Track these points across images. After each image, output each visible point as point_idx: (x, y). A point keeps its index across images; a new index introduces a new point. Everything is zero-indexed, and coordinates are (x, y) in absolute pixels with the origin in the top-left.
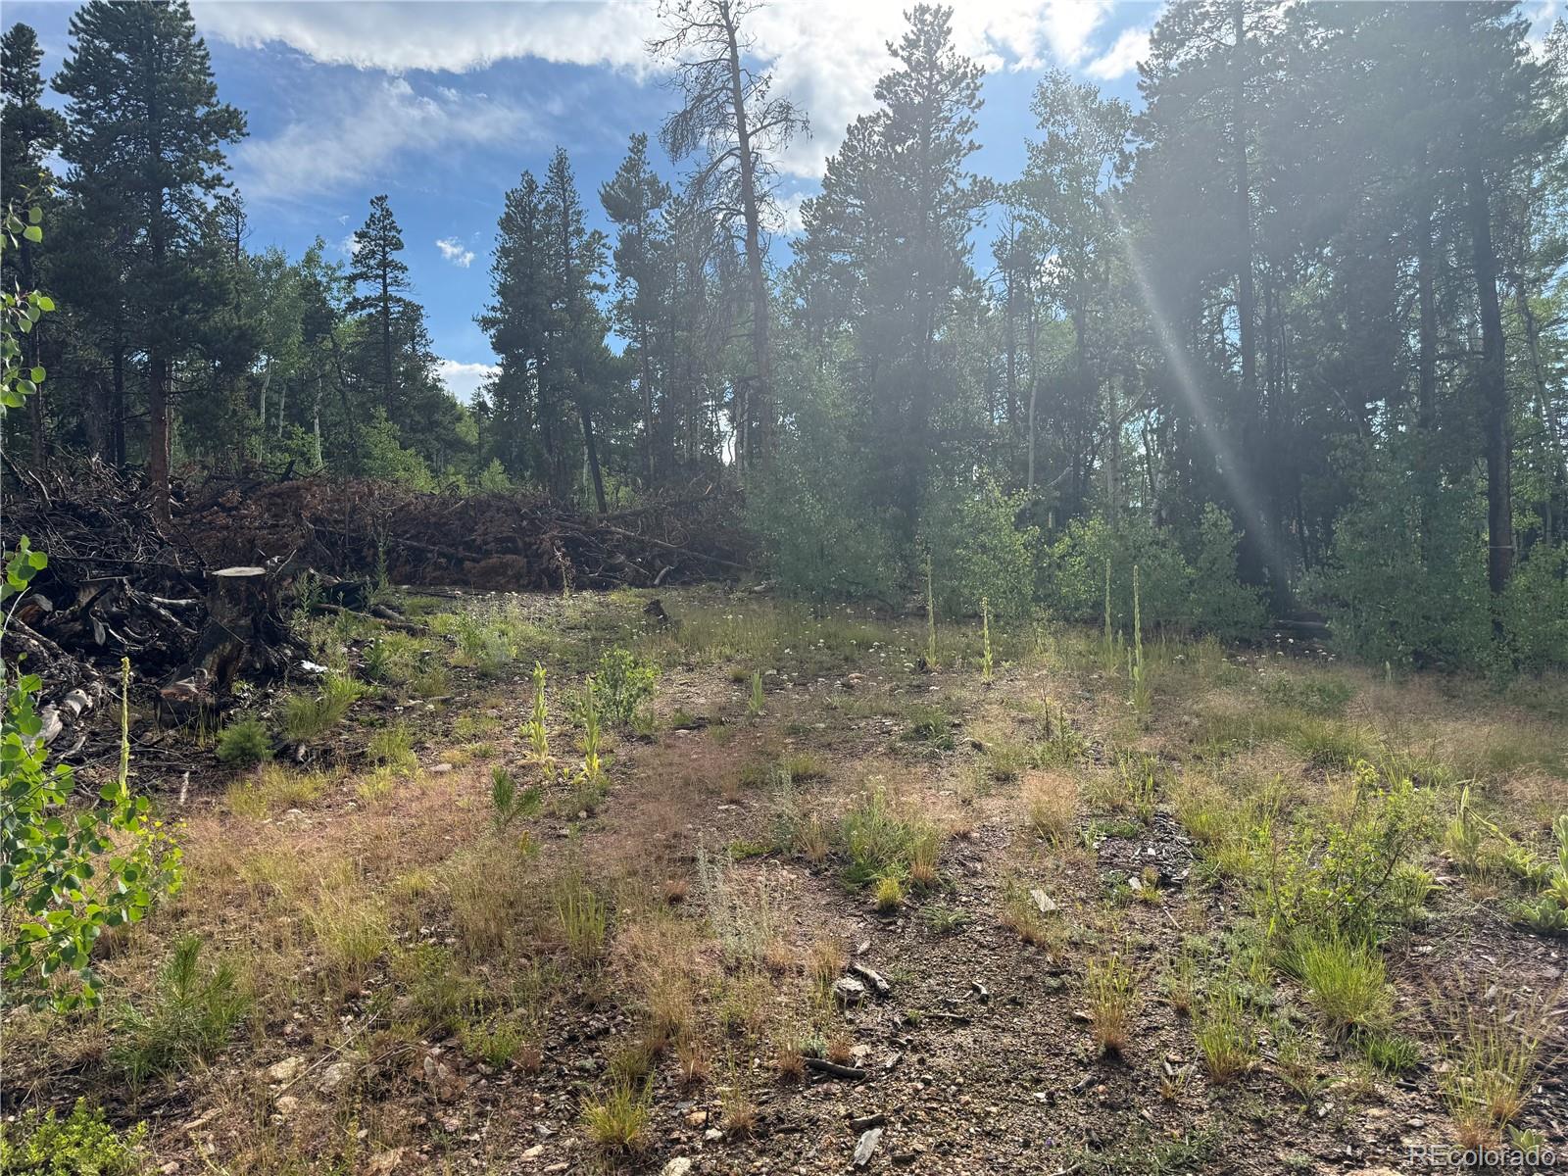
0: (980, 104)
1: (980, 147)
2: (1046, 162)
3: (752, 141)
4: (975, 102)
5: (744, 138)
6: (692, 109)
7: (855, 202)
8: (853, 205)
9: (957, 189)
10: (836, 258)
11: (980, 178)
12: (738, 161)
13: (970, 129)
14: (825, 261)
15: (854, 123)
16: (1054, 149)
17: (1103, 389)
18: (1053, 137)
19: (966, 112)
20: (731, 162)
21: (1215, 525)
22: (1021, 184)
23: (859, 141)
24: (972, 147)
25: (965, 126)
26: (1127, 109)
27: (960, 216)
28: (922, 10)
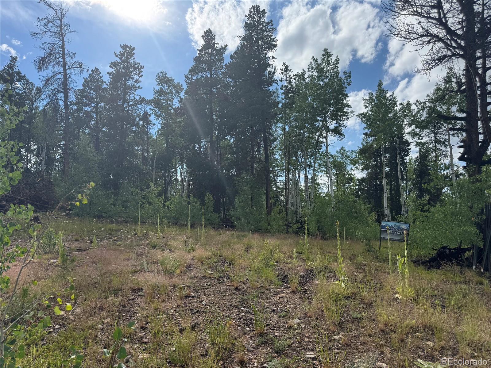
0: (142, 76)
1: (141, 88)
2: (159, 95)
3: (68, 71)
4: (140, 75)
5: (65, 70)
6: (46, 57)
7: (94, 93)
8: (92, 94)
9: (135, 99)
10: (85, 109)
11: (142, 97)
12: (63, 76)
13: (139, 82)
14: (82, 109)
15: (94, 69)
16: (161, 92)
17: (173, 160)
18: (161, 89)
19: (138, 78)
20: (60, 76)
21: (209, 198)
22: (153, 100)
23: (95, 75)
24: (139, 87)
25: (137, 81)
26: (182, 86)
27: (135, 106)
28: (126, 46)
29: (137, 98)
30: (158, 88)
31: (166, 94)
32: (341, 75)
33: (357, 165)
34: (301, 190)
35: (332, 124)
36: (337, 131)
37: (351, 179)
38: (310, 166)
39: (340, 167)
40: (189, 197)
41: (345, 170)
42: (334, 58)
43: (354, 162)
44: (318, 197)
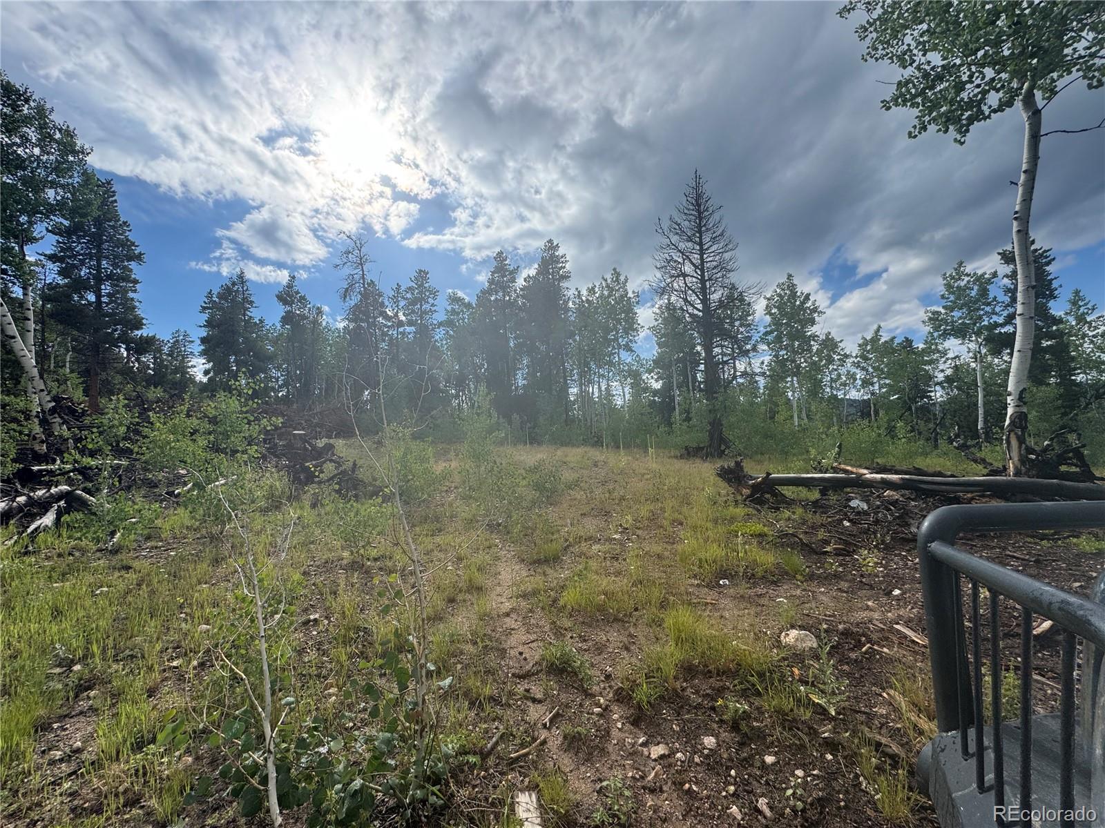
1: (437, 311)
2: (451, 315)
4: (435, 298)
6: (349, 288)
9: (433, 323)
11: (438, 320)
13: (434, 306)
16: (453, 312)
18: (452, 309)
19: (433, 301)
24: (435, 311)
25: (432, 305)
28: (421, 271)
29: (435, 322)
30: (449, 308)
31: (458, 314)
32: (630, 295)
33: (652, 374)
34: (595, 403)
35: (622, 342)
36: (628, 348)
37: (646, 389)
38: (603, 376)
39: (636, 375)
40: (499, 418)
41: (641, 379)
42: (622, 278)
43: (650, 371)
44: (614, 410)
